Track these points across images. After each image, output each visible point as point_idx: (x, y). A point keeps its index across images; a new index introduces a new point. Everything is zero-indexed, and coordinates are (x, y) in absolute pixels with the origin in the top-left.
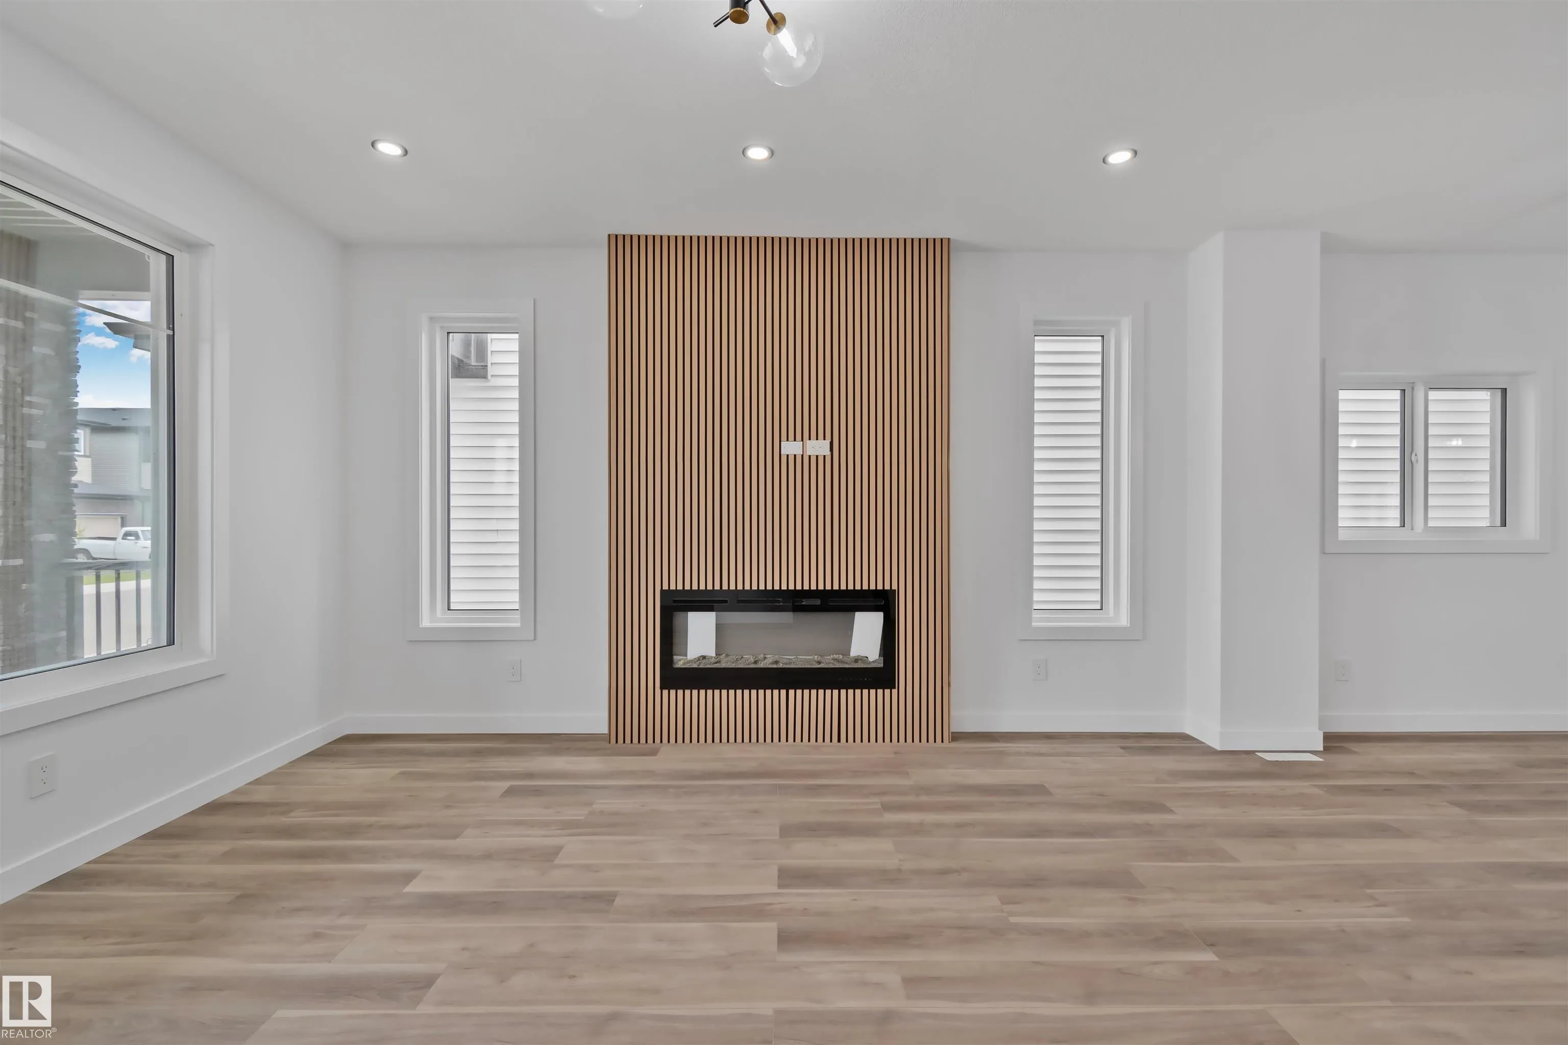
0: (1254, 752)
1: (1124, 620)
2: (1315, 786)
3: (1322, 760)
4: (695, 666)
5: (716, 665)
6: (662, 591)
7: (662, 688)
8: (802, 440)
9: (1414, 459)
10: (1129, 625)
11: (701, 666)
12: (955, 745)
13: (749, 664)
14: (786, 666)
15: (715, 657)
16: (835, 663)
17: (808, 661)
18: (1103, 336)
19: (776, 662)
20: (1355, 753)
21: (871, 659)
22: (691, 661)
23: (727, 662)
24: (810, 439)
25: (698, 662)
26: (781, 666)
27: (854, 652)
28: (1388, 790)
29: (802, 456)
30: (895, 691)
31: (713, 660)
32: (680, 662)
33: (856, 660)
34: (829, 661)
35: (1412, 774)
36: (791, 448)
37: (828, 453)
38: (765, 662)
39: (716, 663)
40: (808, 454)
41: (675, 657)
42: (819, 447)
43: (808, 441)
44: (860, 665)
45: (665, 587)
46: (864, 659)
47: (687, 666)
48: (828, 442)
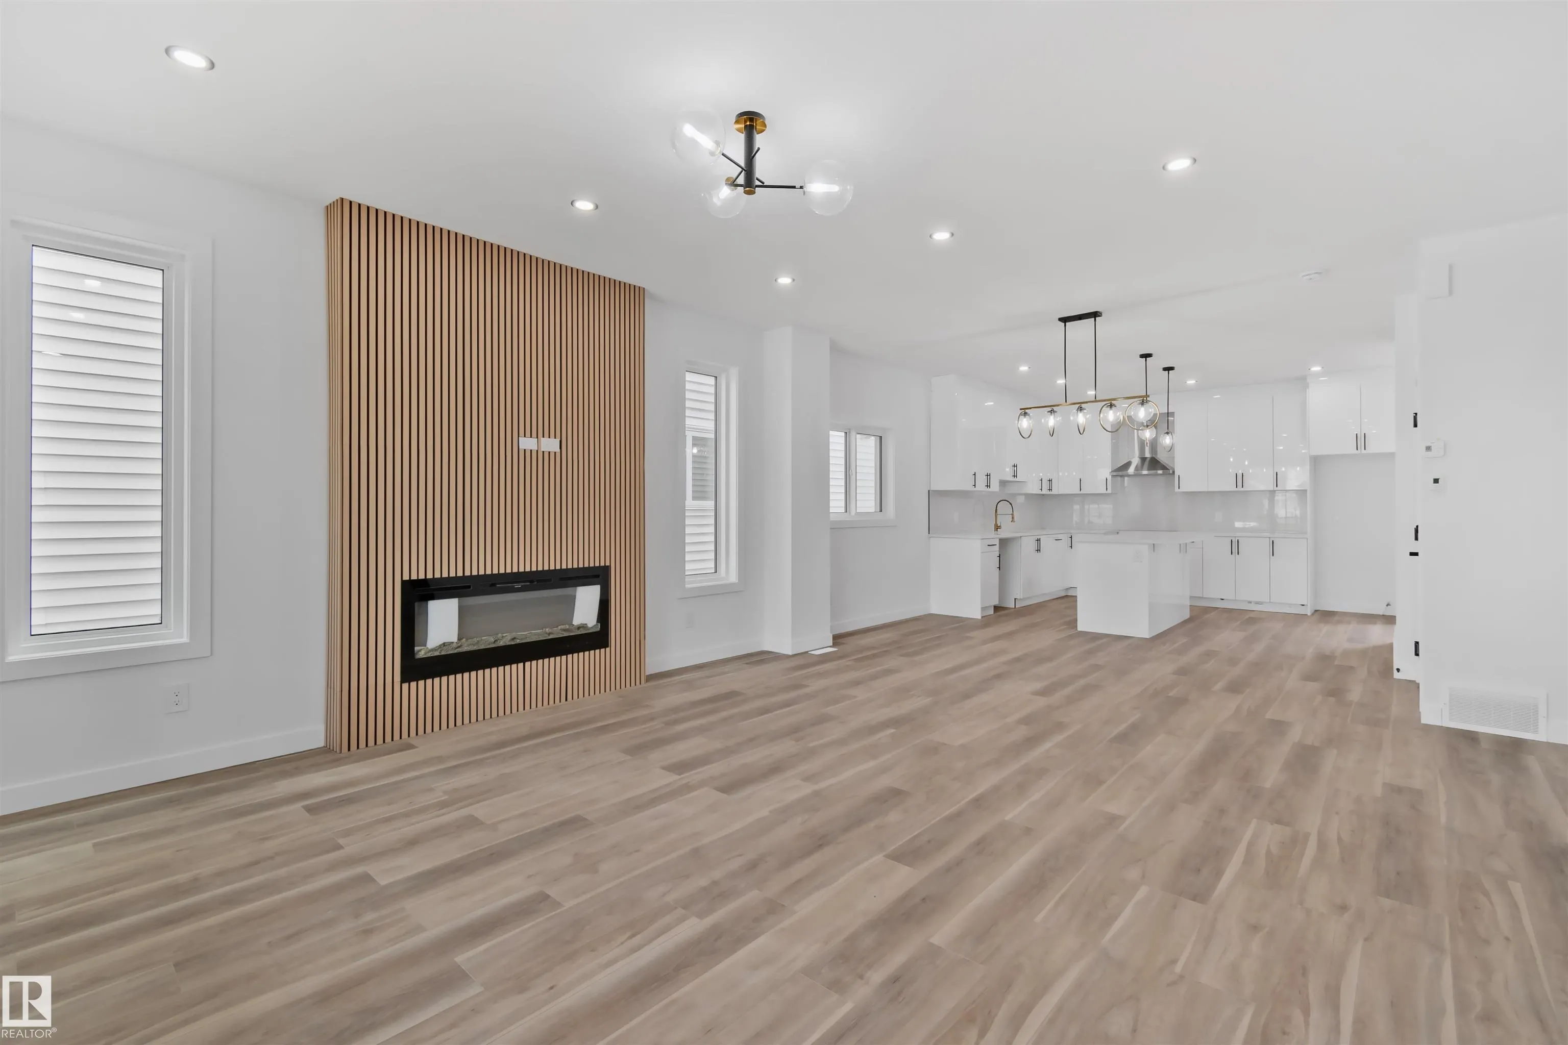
0: (807, 652)
1: (733, 578)
2: (849, 660)
3: (837, 649)
4: (437, 653)
5: (457, 650)
6: (404, 583)
7: (403, 681)
8: (537, 438)
9: (851, 474)
10: (737, 581)
11: (443, 653)
12: (649, 684)
13: (489, 645)
14: (523, 641)
15: (456, 643)
16: (563, 632)
17: (538, 634)
18: (716, 377)
19: (513, 639)
20: (843, 644)
21: (590, 625)
22: (432, 650)
23: (468, 645)
24: (543, 437)
25: (440, 649)
26: (518, 641)
27: (576, 621)
28: (874, 656)
29: (537, 451)
30: (608, 649)
31: (455, 645)
32: (421, 652)
33: (579, 628)
34: (558, 632)
35: (873, 648)
36: (528, 443)
37: (559, 450)
38: (504, 640)
39: (459, 647)
40: (542, 450)
41: (416, 648)
42: (550, 445)
43: (542, 438)
44: (582, 632)
45: (406, 578)
46: (583, 626)
47: (429, 655)
48: (558, 440)
